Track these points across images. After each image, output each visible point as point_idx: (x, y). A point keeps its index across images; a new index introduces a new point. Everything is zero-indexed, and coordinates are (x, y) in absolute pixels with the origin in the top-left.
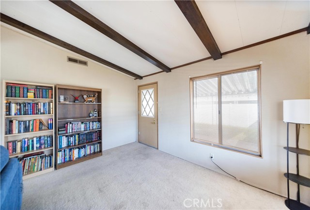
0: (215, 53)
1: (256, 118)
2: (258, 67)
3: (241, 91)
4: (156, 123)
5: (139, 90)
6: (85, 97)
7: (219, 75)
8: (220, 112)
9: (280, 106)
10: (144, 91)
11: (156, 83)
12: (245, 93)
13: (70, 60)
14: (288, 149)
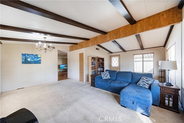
0: (142, 48)
1: (153, 68)
2: (153, 53)
3: (146, 57)
4: (119, 68)
5: (110, 57)
6: (100, 60)
7: (143, 54)
8: (143, 64)
9: (158, 62)
10: (113, 58)
11: (120, 55)
12: (148, 58)
13: (97, 49)
14: (159, 71)
